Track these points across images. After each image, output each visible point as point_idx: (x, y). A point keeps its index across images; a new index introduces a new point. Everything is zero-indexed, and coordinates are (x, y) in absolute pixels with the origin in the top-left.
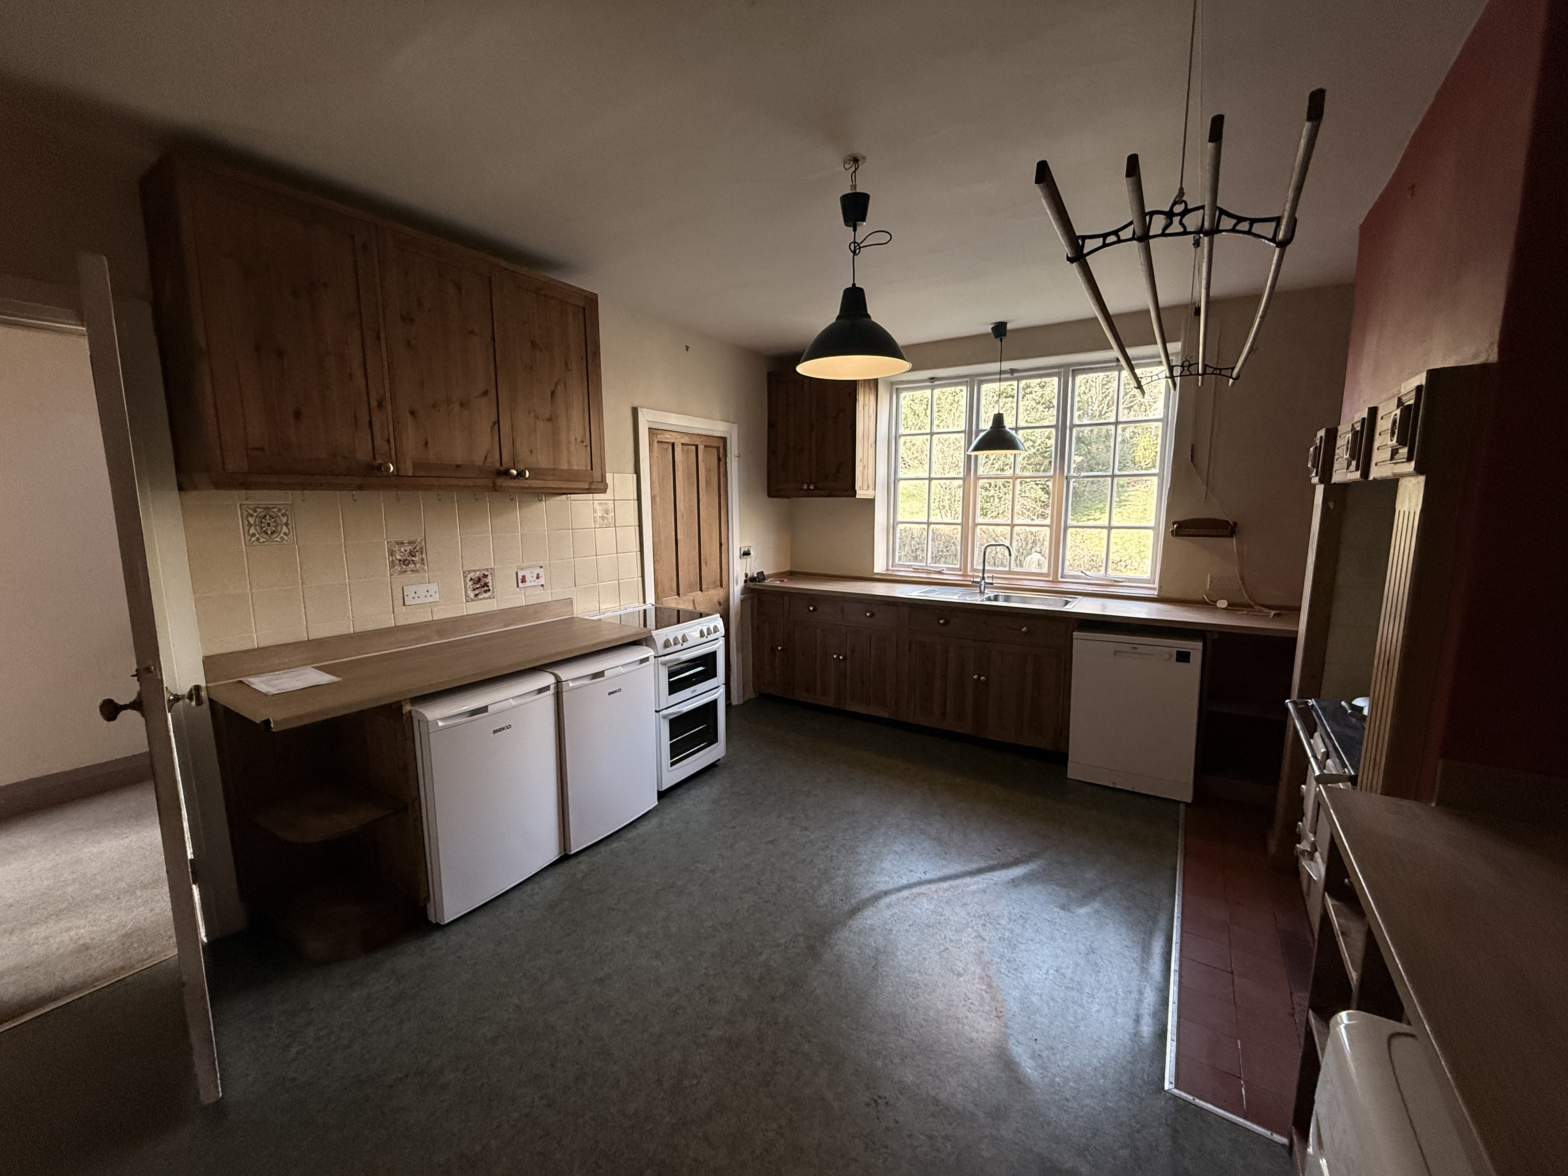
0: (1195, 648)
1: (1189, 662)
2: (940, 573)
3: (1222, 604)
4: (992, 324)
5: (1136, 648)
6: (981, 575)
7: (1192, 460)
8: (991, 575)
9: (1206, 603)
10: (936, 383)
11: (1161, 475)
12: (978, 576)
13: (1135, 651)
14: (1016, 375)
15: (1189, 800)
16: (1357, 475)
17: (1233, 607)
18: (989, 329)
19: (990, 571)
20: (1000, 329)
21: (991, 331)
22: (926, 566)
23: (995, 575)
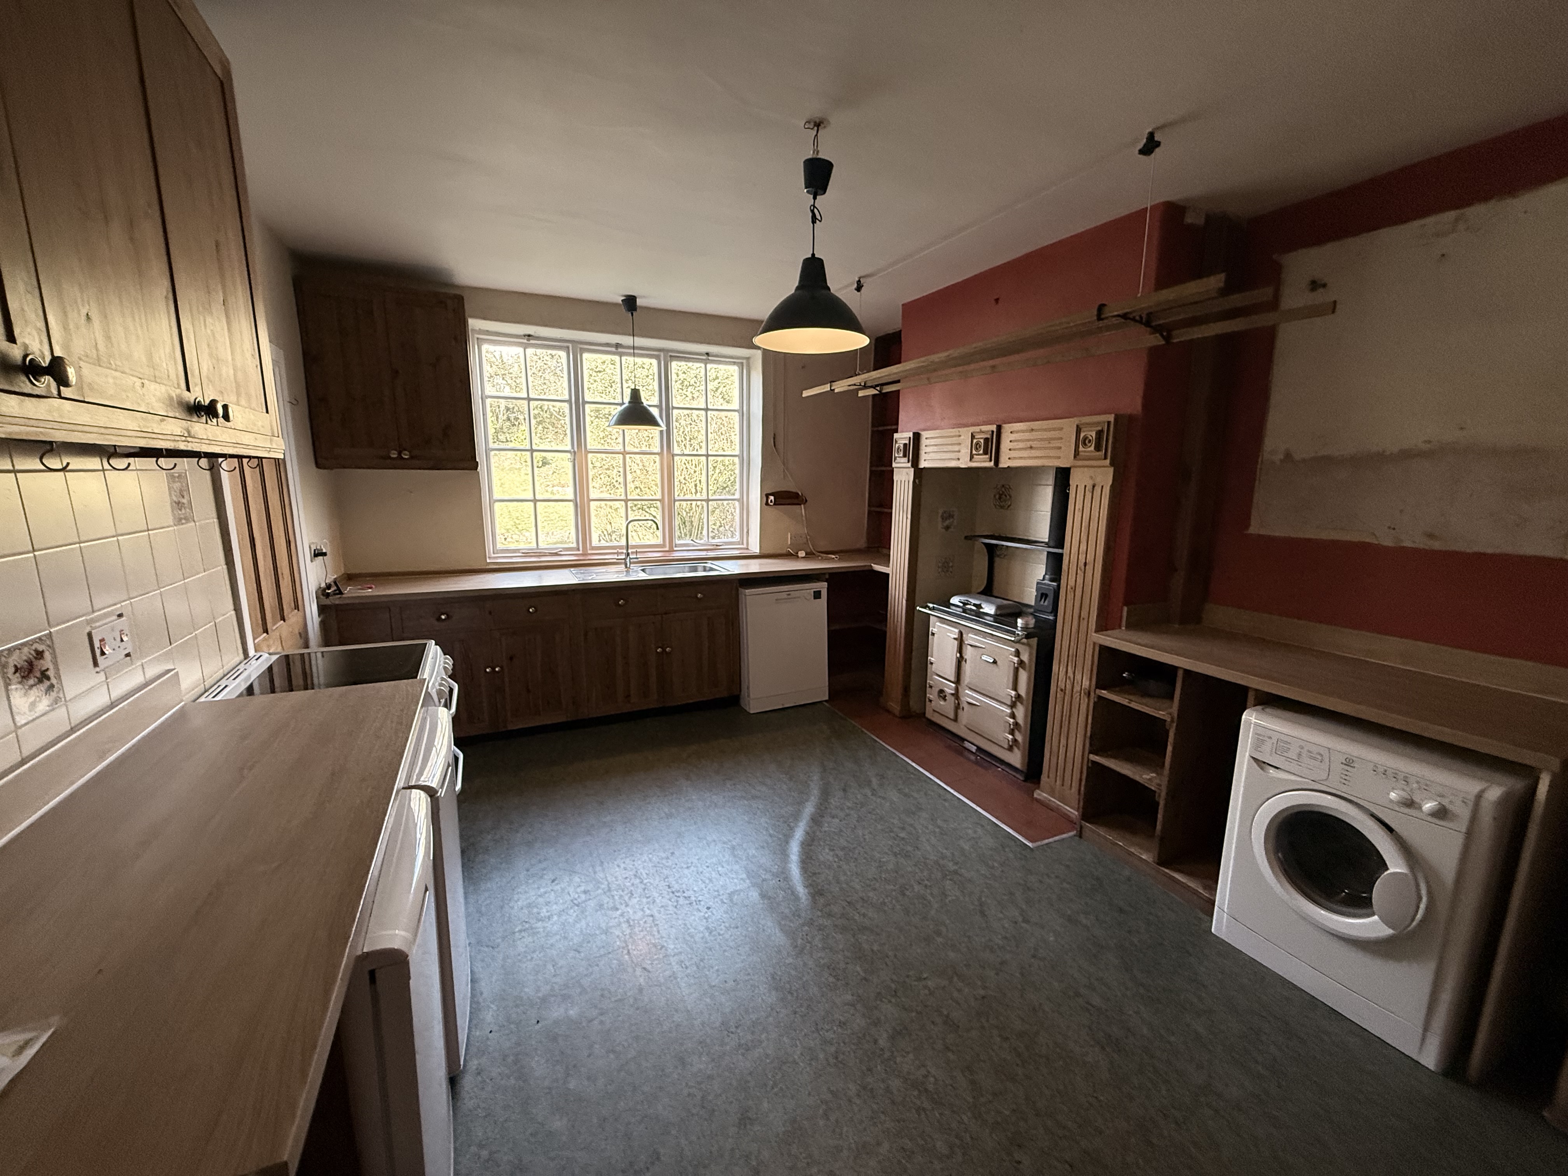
0: (823, 586)
1: (820, 598)
2: (556, 554)
3: (802, 554)
4: (625, 296)
5: (789, 595)
6: (625, 551)
7: (775, 446)
8: (634, 550)
9: (791, 555)
10: (532, 342)
11: (741, 456)
12: (622, 553)
13: (789, 597)
14: (620, 350)
15: (827, 698)
16: (992, 464)
17: (810, 556)
18: (619, 300)
19: (634, 547)
20: (630, 302)
21: (621, 302)
22: (538, 548)
23: (638, 550)
